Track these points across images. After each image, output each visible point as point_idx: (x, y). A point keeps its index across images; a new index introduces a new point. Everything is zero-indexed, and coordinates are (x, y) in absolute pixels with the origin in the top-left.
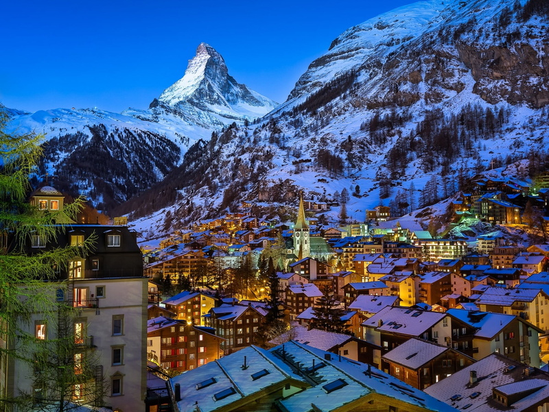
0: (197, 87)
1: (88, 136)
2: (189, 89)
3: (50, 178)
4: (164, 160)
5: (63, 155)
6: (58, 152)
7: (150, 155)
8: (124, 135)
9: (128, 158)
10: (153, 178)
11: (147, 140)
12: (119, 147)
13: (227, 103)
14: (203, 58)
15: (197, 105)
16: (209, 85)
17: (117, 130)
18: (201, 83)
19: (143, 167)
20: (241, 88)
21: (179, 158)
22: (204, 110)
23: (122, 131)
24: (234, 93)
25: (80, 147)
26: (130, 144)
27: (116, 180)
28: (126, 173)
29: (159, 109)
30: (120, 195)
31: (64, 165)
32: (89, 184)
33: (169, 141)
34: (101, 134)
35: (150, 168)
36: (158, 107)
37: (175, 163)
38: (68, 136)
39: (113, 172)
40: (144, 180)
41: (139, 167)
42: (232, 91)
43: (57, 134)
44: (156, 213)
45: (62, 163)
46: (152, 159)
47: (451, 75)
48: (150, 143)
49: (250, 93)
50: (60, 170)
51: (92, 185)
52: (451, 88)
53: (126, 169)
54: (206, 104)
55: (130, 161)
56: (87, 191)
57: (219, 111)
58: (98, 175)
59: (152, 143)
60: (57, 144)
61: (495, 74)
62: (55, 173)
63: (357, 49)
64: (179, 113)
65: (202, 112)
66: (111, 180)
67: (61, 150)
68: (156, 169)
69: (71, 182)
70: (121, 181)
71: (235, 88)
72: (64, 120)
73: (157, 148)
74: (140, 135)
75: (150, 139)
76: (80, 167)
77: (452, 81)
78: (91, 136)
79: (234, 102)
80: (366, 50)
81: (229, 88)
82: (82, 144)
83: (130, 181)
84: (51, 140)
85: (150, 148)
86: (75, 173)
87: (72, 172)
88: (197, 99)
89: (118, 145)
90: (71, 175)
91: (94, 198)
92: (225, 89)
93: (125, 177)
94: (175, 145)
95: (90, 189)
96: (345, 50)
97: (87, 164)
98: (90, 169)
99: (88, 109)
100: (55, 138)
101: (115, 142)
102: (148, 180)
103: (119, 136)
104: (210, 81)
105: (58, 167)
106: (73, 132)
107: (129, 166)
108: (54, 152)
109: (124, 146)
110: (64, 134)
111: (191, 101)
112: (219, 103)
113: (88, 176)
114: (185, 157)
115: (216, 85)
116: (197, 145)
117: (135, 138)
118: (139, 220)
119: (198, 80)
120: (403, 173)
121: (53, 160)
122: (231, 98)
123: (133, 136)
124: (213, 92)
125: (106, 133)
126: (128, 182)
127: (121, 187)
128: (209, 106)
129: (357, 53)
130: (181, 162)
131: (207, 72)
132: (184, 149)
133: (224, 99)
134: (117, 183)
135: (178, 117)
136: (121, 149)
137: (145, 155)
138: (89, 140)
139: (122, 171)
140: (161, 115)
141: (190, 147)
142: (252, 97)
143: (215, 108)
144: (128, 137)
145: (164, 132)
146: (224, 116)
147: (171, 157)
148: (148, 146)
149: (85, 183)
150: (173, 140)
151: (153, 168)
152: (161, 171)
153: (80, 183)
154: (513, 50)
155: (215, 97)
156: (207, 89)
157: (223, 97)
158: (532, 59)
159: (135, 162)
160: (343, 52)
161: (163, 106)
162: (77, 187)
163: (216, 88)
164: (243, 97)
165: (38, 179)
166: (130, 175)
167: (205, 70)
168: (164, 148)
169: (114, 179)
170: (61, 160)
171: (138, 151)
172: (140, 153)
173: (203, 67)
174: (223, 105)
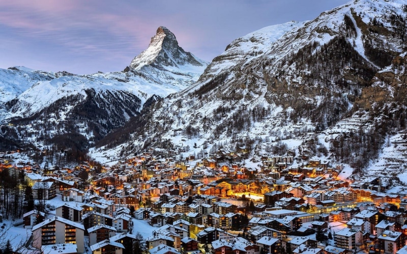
0: (157, 55)
1: (84, 96)
2: (152, 56)
3: (63, 121)
4: (130, 108)
5: (69, 107)
6: (67, 105)
7: (121, 105)
8: (106, 94)
9: (109, 108)
10: (123, 119)
11: (120, 97)
12: (103, 102)
13: (177, 65)
14: (161, 36)
15: (156, 67)
16: (165, 54)
17: (102, 91)
18: (160, 53)
19: (118, 112)
20: (187, 55)
21: (140, 106)
22: (161, 70)
23: (105, 92)
24: (182, 57)
25: (79, 103)
26: (110, 100)
27: (101, 121)
28: (107, 116)
29: (130, 73)
30: (103, 130)
31: (71, 114)
32: (85, 125)
33: (134, 96)
34: (92, 94)
35: (122, 113)
36: (129, 72)
37: (138, 109)
38: (72, 96)
39: (99, 117)
40: (118, 121)
41: (115, 113)
42: (181, 56)
43: (65, 94)
44: (118, 147)
45: (69, 113)
46: (123, 108)
47: (258, 87)
48: (122, 98)
49: (193, 58)
50: (68, 117)
51: (87, 125)
52: (257, 93)
53: (107, 114)
54: (163, 66)
55: (110, 110)
56: (84, 129)
57: (171, 70)
58: (91, 119)
59: (124, 98)
60: (66, 100)
61: (274, 90)
62: (65, 119)
63: (236, 54)
64: (143, 75)
65: (160, 71)
66: (98, 122)
67: (68, 104)
68: (125, 114)
69: (75, 124)
70: (104, 122)
71: (183, 54)
72: (69, 85)
73: (126, 101)
74: (116, 94)
75: (122, 95)
76: (80, 115)
77: (257, 90)
78: (86, 96)
79: (182, 64)
80: (241, 56)
81: (179, 55)
82: (80, 101)
83: (110, 122)
84: (62, 98)
85: (122, 101)
86: (77, 118)
87: (75, 118)
88: (157, 63)
89: (102, 100)
90: (74, 120)
91: (88, 133)
92: (176, 55)
93: (106, 119)
94: (138, 98)
95: (85, 128)
96: (230, 54)
97: (84, 113)
98: (85, 116)
99: (84, 76)
100: (64, 97)
101: (100, 98)
102: (120, 120)
103: (103, 95)
104: (166, 51)
105: (67, 115)
106: (75, 93)
107: (109, 112)
108: (64, 105)
109: (106, 101)
110: (70, 95)
111: (152, 65)
112: (172, 65)
113: (84, 120)
114: (144, 106)
115: (170, 53)
116: (152, 98)
117: (113, 96)
118: (109, 150)
119: (157, 51)
120: (218, 137)
121: (64, 110)
122: (180, 61)
123: (112, 94)
124: (168, 58)
125: (95, 93)
126: (108, 122)
127: (104, 126)
128: (165, 67)
129: (236, 57)
130: (141, 108)
131: (163, 45)
132: (144, 101)
133: (175, 62)
134: (101, 123)
135: (142, 78)
136: (104, 103)
137: (118, 105)
138: (85, 98)
139: (105, 116)
140: (131, 77)
141: (147, 99)
142: (195, 60)
143: (169, 68)
144: (108, 95)
145: (131, 90)
146: (175, 73)
147: (135, 106)
148: (121, 100)
149: (83, 124)
150: (137, 95)
151: (123, 113)
152: (129, 114)
153: (80, 124)
154: (280, 80)
155: (169, 61)
156: (163, 56)
157: (174, 61)
158: (285, 86)
159: (113, 110)
160: (229, 56)
161: (132, 71)
162: (78, 127)
163: (170, 55)
164: (189, 61)
165: (56, 122)
166: (109, 118)
167: (162, 44)
168: (131, 101)
169: (100, 121)
170: (68, 110)
171: (114, 103)
172: (116, 105)
173: (161, 42)
174: (174, 66)
